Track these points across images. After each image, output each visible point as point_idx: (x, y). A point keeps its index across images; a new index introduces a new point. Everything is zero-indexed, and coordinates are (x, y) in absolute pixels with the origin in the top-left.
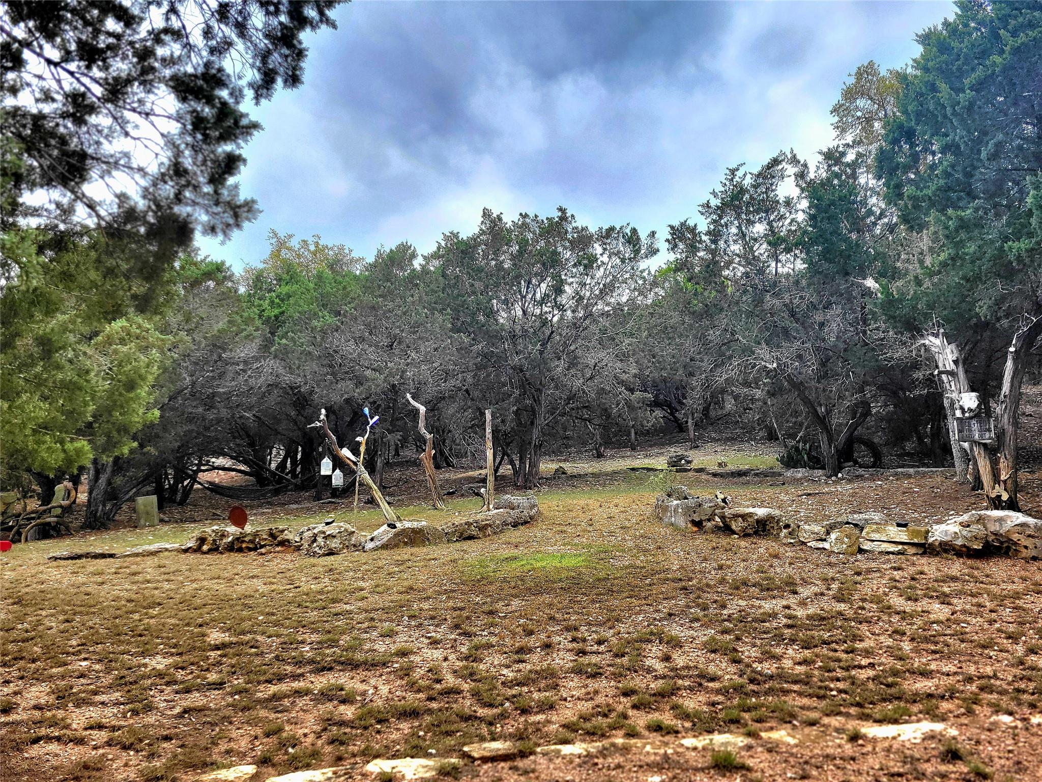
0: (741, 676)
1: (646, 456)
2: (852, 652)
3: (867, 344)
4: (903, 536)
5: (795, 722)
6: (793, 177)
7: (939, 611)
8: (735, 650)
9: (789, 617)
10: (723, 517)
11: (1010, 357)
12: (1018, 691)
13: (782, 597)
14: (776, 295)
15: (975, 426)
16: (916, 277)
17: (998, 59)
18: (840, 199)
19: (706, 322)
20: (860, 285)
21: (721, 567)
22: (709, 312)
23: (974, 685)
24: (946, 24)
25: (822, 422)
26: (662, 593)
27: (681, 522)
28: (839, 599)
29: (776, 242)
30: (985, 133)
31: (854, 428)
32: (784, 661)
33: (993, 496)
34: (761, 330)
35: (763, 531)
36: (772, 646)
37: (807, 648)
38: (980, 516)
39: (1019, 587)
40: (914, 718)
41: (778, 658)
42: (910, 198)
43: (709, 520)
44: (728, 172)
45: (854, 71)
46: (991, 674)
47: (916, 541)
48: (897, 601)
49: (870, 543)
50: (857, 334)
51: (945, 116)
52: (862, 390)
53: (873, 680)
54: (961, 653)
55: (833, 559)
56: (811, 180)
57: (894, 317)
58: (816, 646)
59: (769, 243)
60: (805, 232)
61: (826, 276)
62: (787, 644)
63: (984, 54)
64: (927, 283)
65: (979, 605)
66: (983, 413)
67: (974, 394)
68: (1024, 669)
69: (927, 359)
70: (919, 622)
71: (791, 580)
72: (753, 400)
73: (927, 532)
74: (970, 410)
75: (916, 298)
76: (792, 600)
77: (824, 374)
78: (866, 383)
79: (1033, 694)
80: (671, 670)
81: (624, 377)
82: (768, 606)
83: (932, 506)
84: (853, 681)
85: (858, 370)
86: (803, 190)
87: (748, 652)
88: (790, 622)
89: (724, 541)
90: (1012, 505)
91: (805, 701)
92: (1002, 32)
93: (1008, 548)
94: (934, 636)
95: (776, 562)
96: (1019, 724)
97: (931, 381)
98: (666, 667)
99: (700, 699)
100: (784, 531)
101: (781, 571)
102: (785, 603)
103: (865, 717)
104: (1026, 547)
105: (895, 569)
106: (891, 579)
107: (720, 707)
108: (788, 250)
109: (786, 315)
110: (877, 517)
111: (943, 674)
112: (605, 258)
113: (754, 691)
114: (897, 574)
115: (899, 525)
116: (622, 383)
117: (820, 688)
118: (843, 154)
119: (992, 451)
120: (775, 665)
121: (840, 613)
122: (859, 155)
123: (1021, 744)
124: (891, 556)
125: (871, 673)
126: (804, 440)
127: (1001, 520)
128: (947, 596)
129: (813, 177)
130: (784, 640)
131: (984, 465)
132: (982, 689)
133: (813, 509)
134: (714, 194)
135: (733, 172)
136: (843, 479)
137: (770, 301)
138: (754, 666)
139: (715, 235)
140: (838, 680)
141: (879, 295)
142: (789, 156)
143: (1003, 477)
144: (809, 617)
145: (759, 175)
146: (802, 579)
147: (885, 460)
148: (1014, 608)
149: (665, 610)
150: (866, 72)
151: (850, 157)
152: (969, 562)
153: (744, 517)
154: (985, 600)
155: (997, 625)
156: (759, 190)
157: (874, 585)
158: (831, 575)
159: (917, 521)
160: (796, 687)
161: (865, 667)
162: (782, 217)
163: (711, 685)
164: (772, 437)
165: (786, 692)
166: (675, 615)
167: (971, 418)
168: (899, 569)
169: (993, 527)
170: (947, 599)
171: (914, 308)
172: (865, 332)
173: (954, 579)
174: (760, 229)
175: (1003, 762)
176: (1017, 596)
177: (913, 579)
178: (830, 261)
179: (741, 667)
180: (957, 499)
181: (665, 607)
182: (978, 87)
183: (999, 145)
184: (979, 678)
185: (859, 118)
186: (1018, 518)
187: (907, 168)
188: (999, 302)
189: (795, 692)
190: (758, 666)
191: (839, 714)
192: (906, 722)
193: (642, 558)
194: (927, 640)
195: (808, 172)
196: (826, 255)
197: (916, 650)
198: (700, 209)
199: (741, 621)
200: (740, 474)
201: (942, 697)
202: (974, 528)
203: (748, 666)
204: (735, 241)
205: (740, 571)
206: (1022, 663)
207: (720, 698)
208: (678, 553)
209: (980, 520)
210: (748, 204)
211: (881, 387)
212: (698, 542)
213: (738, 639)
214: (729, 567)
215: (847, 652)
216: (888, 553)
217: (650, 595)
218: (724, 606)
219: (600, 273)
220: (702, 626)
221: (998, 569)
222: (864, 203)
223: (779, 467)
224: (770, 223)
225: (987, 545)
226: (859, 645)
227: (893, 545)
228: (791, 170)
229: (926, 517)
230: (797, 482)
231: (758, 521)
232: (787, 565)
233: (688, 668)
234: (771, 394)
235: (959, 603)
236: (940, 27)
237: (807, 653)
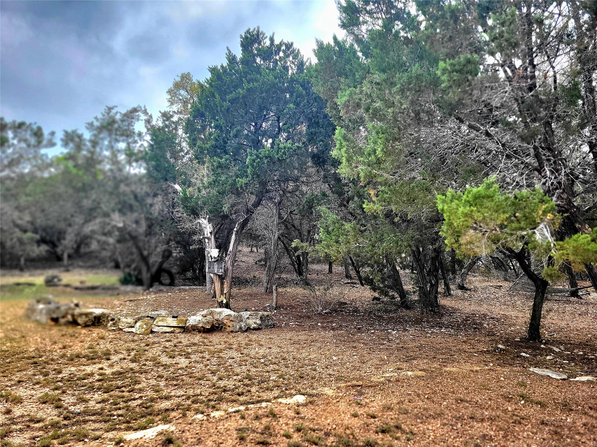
0: (59, 416)
1: (31, 275)
2: (132, 391)
3: (173, 219)
4: (173, 322)
5: (86, 440)
6: (144, 122)
7: (183, 362)
8: (60, 400)
9: (100, 375)
10: (73, 315)
11: (234, 233)
12: (210, 400)
13: (100, 363)
14: (127, 185)
15: (216, 266)
16: (199, 188)
17: (241, 91)
18: (167, 139)
19: (82, 194)
20: (172, 187)
21: (64, 347)
22: (85, 188)
23: (190, 400)
24: (222, 66)
25: (145, 259)
26: (18, 367)
27: (44, 319)
28: (133, 361)
29: (131, 155)
30: (233, 124)
31: (161, 264)
32: (90, 402)
33: (220, 301)
34: (116, 204)
35: (98, 323)
36: (85, 394)
37: (106, 392)
38: (211, 311)
39: (222, 347)
40: (155, 424)
41: (86, 401)
42: (199, 147)
43: (63, 317)
44: (106, 108)
45: (180, 75)
46: (199, 393)
47: (180, 325)
48: (164, 359)
49: (157, 328)
50: (169, 213)
51: (217, 111)
52: (168, 243)
53: (140, 406)
54: (187, 384)
55: (136, 338)
56: (153, 125)
57: (187, 207)
58: (112, 391)
59: (126, 154)
60: (147, 153)
61: (156, 179)
62: (95, 391)
63: (236, 87)
64: (204, 192)
65: (203, 357)
66: (220, 260)
67: (217, 250)
68: (215, 389)
69: (200, 230)
70: (172, 369)
71: (108, 352)
72: (108, 244)
73: (187, 320)
74: (215, 258)
75: (198, 198)
76: (105, 364)
77: (149, 232)
78: (170, 240)
79: (215, 401)
80: (10, 420)
81: (19, 222)
82: (89, 369)
83: (193, 306)
84: (128, 408)
85: (167, 232)
86: (148, 130)
87: (68, 400)
88: (101, 377)
89: (71, 330)
90: (227, 306)
91: (97, 425)
92: (244, 79)
93: (222, 327)
94: (177, 376)
95: (101, 342)
96: (205, 418)
97: (200, 242)
98: (6, 418)
99: (26, 436)
100: (111, 322)
101: (103, 346)
102: (100, 366)
103: (128, 429)
104: (229, 326)
105: (167, 341)
106: (164, 347)
107: (38, 439)
108: (137, 161)
109: (132, 197)
110: (163, 312)
111: (177, 397)
112: (15, 142)
113: (65, 425)
114: (168, 344)
115: (174, 317)
116: (17, 226)
117: (108, 415)
118: (172, 116)
119: (222, 278)
120: (84, 406)
121: (132, 369)
122: (180, 119)
123: (203, 429)
124: (167, 334)
125: (139, 402)
126: (135, 269)
127: (220, 313)
128: (190, 354)
129: (154, 124)
130: (94, 389)
131: (217, 285)
132: (193, 402)
133: (131, 309)
134: (96, 118)
135: (110, 109)
136: (152, 292)
137: (123, 187)
138: (70, 408)
139: (95, 143)
140: (120, 409)
141: (181, 194)
142: (143, 109)
143: (225, 292)
144: (113, 374)
145: (125, 115)
146: (115, 351)
147: (176, 282)
148: (218, 357)
149: (16, 379)
150: (186, 77)
151: (175, 119)
152: (204, 335)
153: (87, 315)
154: (207, 355)
155: (208, 367)
156: (124, 123)
157: (155, 351)
158: (132, 347)
159: (184, 315)
160: (93, 418)
161: (137, 399)
162: (135, 142)
163: (37, 425)
164: (117, 266)
165: (85, 422)
166: (23, 381)
167: (215, 262)
168: (170, 341)
169: (216, 317)
170: (188, 356)
171: (196, 203)
172: (173, 212)
173: (195, 344)
174: (122, 145)
175: (192, 440)
176: (221, 351)
177: (175, 346)
178: (158, 171)
179: (61, 410)
180: (205, 302)
181: (17, 377)
182: (232, 101)
183: (238, 131)
184: (193, 396)
185: (180, 100)
186: (227, 312)
187: (200, 132)
188: (232, 206)
189: (92, 420)
190: (72, 408)
191: (115, 429)
192: (151, 427)
193: (9, 344)
194: (173, 379)
195: (152, 121)
196: (157, 168)
197: (167, 386)
198: (87, 125)
199: (69, 381)
200: (93, 288)
201: (173, 410)
202: (209, 317)
203: (66, 409)
204: (107, 150)
205: (77, 348)
206: (214, 386)
207: (41, 433)
208: (37, 339)
209: (211, 313)
210: (116, 130)
211: (178, 242)
212: (52, 332)
213: (64, 392)
214: (70, 347)
215: (129, 392)
216: (166, 332)
217: (7, 370)
218: (60, 372)
219: (10, 151)
220: (41, 387)
221: (215, 338)
222: (179, 144)
223: (118, 285)
224: (128, 144)
225: (213, 326)
226: (137, 387)
227: (169, 328)
228: (143, 117)
229: (189, 312)
230: (126, 293)
231: (95, 317)
232: (108, 343)
233: (22, 416)
234: (119, 241)
235: (194, 357)
236: (219, 67)
237: (106, 396)
